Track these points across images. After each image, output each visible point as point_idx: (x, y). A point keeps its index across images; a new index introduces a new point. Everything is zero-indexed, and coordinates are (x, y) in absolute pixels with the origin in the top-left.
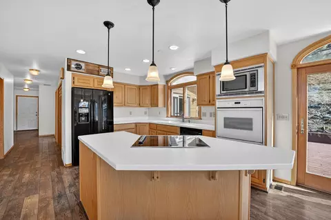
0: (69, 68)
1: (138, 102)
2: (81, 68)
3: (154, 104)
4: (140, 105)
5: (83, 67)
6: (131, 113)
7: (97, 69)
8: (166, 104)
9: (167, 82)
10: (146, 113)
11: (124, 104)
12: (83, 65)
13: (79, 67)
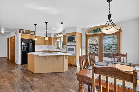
0: (20, 32)
1: (44, 43)
2: (24, 32)
3: (50, 44)
4: (45, 44)
5: (25, 32)
6: (41, 47)
7: (29, 32)
8: (54, 44)
9: (55, 36)
10: (47, 47)
11: (39, 44)
12: (24, 31)
13: (23, 32)
